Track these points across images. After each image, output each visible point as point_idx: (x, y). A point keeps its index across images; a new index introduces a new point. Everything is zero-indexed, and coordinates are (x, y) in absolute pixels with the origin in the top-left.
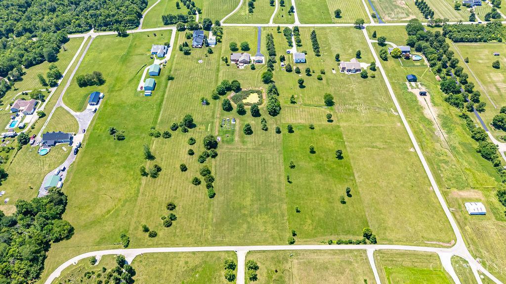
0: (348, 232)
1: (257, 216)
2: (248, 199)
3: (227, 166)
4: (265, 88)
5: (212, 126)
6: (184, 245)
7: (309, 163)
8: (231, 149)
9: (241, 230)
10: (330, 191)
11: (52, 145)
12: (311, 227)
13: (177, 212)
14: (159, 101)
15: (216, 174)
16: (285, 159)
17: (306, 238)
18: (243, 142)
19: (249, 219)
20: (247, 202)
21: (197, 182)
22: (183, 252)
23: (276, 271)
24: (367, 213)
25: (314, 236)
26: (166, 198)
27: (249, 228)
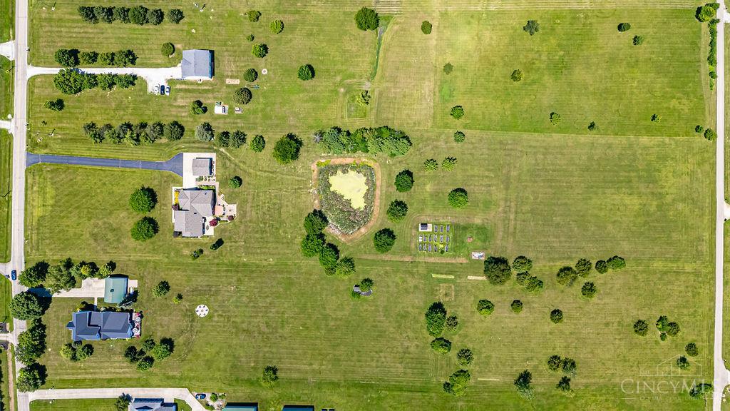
0: (695, 45)
1: (662, 186)
2: (627, 200)
3: (551, 239)
4: (313, 158)
5: (438, 271)
7: (545, 86)
8: (506, 232)
9: (687, 212)
10: (613, 60)
12: (684, 101)
13: (650, 315)
14: (354, 390)
15: (570, 258)
16: (535, 131)
17: (703, 113)
18: (487, 205)
19: (669, 199)
20: (633, 202)
21: (589, 289)
24: (658, 7)
25: (701, 98)
26: (620, 339)
27: (684, 200)
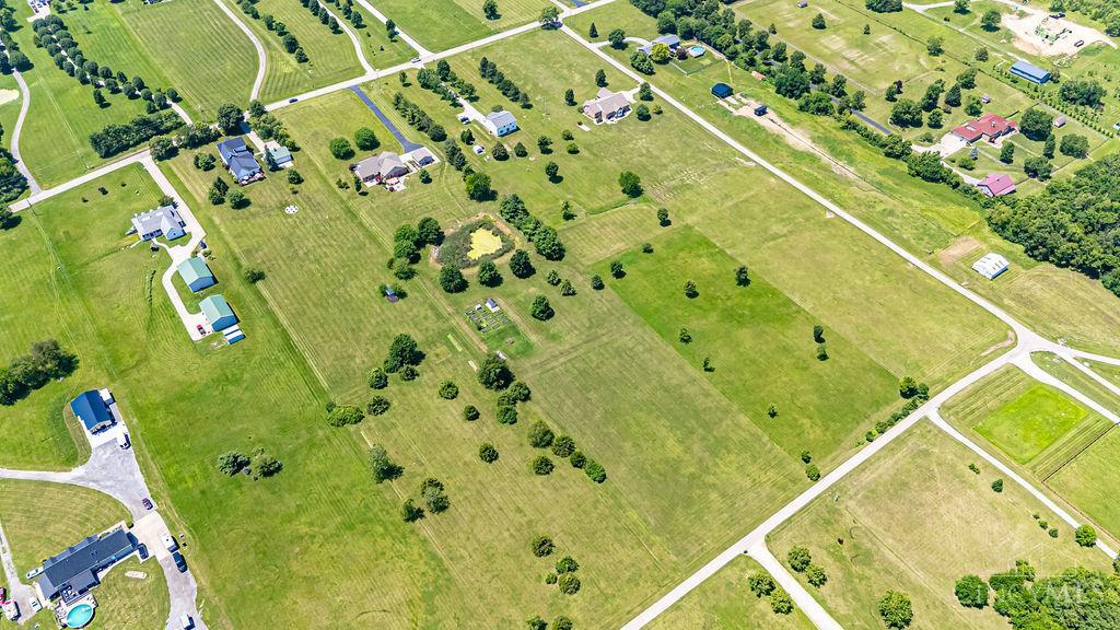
0: (877, 404)
1: (716, 465)
2: (671, 442)
3: (569, 402)
4: (489, 211)
5: (457, 337)
6: (644, 606)
7: (706, 317)
8: (542, 363)
9: (715, 506)
10: (786, 350)
11: (90, 586)
12: (818, 431)
13: (564, 548)
14: (278, 340)
15: (563, 428)
16: (659, 332)
17: (827, 454)
18: (554, 338)
19: (711, 479)
20: (674, 449)
21: (544, 467)
22: (655, 619)
23: (841, 542)
24: (871, 356)
25: (838, 442)
26: (511, 535)
27: (723, 495)
